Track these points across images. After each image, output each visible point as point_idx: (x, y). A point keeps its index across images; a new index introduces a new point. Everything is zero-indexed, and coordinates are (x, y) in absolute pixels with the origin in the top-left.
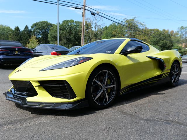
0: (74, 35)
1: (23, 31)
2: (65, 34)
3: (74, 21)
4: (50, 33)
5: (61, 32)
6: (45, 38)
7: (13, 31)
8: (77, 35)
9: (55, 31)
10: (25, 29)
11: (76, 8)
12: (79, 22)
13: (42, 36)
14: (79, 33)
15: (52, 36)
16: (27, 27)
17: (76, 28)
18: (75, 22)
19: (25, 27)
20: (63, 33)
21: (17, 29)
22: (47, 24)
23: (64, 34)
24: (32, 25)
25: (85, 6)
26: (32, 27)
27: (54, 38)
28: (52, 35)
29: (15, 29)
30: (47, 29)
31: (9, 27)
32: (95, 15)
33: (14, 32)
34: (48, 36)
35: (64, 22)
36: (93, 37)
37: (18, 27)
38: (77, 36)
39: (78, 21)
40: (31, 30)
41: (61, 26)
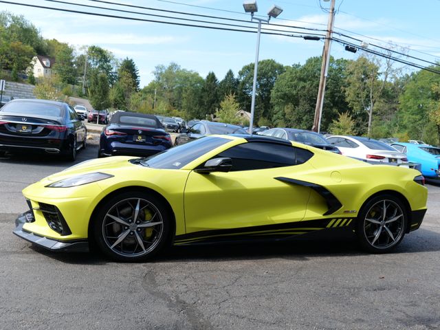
0: (331, 93)
1: (222, 82)
2: (308, 91)
3: (335, 59)
4: (275, 88)
5: (300, 86)
6: (266, 97)
7: (203, 81)
8: (337, 92)
9: (288, 82)
10: (226, 77)
11: (306, 38)
12: (346, 61)
13: (260, 94)
14: (342, 88)
15: (279, 94)
16: (230, 73)
17: (336, 74)
18: (337, 60)
19: (228, 74)
20: (304, 87)
21: (212, 77)
22: (272, 66)
23: (306, 90)
24: (241, 70)
25: (330, 32)
26: (241, 74)
27: (283, 99)
28: (278, 91)
29: (208, 77)
30: (271, 77)
31: (198, 74)
32: (355, 52)
33: (205, 85)
34: (270, 93)
35: (309, 61)
36: (378, 99)
37: (213, 74)
38: (339, 95)
39: (344, 59)
40: (237, 80)
41: (301, 71)
